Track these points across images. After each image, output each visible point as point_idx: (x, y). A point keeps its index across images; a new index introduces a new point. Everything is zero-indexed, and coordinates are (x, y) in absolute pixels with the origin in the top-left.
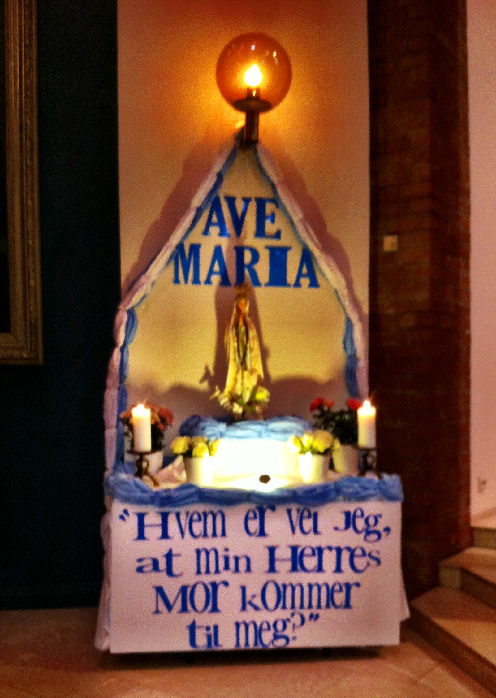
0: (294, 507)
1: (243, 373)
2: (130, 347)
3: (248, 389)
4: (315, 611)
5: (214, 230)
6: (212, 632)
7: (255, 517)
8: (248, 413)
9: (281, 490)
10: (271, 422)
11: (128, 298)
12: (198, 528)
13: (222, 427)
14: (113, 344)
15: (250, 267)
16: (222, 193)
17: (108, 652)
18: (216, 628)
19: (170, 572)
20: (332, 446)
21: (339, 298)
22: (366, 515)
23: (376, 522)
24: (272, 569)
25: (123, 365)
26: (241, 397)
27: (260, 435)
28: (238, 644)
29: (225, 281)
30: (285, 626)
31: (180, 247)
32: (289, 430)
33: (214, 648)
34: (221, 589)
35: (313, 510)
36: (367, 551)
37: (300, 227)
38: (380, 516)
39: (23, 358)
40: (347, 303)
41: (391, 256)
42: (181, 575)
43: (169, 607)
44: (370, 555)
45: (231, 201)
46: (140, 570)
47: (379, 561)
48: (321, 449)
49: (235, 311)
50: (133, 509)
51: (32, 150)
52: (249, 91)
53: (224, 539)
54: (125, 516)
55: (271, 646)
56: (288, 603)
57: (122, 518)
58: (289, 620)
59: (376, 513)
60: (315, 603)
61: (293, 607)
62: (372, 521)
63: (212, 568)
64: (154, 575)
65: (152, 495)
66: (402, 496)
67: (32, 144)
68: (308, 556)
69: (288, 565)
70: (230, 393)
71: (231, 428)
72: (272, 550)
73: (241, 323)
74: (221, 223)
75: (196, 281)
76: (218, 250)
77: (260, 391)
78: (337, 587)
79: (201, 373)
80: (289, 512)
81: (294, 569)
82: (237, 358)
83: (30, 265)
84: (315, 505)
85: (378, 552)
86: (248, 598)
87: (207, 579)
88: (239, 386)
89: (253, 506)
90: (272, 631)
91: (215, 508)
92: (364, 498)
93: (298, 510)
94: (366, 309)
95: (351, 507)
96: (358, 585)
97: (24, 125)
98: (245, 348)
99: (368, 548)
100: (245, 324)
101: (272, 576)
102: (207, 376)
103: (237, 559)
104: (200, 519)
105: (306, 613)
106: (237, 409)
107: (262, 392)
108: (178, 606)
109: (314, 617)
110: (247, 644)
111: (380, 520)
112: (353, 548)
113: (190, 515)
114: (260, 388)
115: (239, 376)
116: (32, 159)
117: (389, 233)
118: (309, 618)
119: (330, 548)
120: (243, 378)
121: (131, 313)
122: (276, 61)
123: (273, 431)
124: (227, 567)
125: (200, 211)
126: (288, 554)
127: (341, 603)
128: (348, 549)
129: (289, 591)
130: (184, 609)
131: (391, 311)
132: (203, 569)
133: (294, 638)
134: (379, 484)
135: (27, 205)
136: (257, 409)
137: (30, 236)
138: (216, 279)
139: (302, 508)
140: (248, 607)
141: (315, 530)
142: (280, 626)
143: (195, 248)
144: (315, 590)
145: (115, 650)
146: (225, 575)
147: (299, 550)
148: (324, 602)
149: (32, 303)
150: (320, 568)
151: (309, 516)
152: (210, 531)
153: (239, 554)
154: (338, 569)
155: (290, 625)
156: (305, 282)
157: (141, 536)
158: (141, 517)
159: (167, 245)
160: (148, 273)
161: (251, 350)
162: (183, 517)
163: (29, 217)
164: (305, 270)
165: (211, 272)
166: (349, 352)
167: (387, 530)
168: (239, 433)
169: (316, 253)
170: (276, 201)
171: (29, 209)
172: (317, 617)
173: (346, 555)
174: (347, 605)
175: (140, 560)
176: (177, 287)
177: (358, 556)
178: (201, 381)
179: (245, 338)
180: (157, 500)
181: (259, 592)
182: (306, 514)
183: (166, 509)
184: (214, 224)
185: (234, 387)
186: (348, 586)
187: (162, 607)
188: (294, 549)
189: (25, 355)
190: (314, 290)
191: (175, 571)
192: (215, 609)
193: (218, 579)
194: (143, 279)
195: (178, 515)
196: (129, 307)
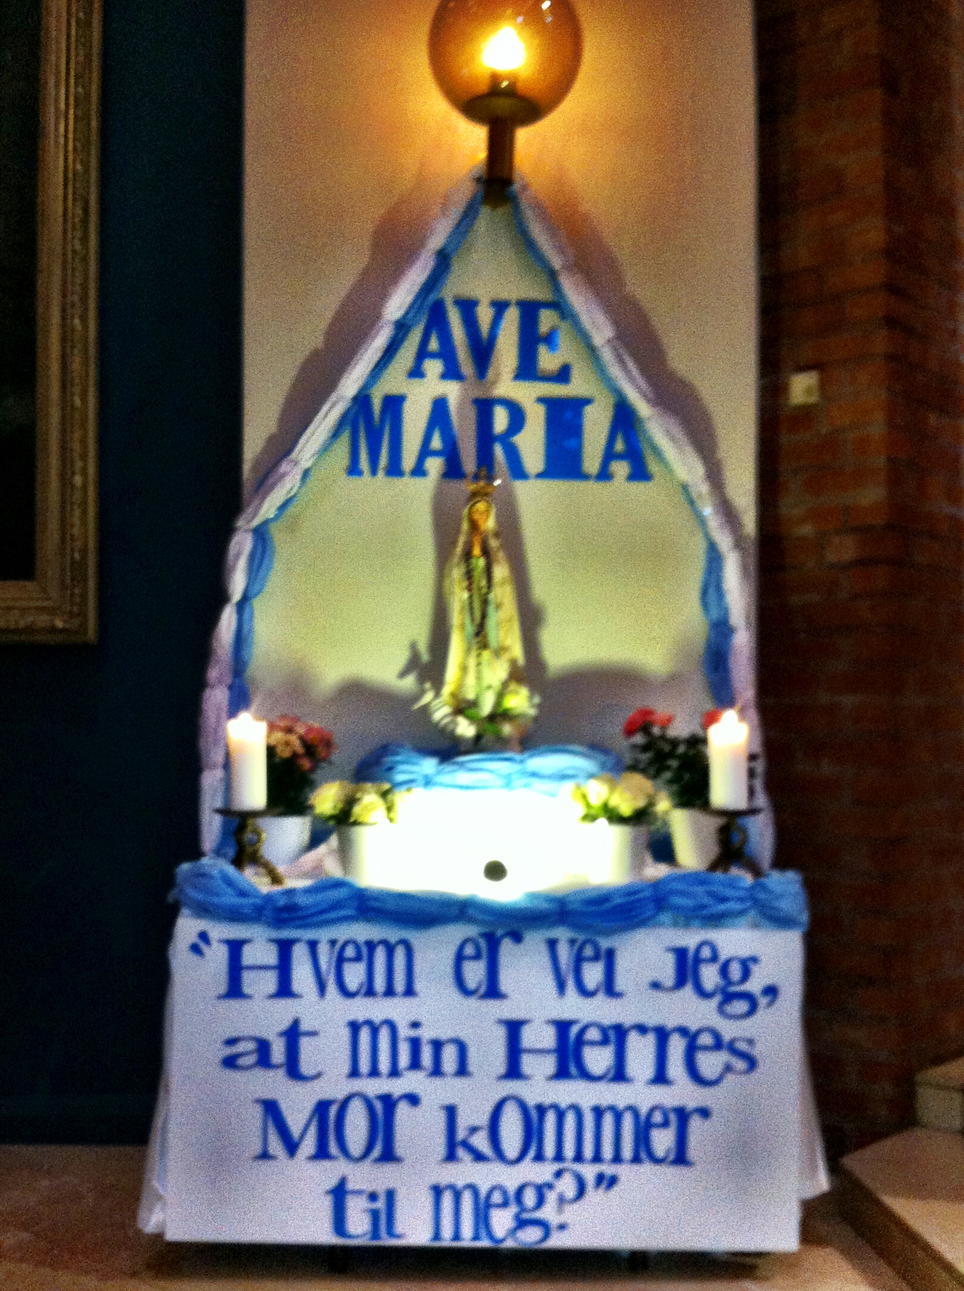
0: (562, 934)
1: (479, 655)
2: (258, 604)
3: (489, 687)
4: (608, 1169)
5: (433, 367)
6: (380, 1204)
7: (477, 957)
8: (487, 739)
9: (534, 896)
10: (532, 756)
11: (256, 502)
12: (354, 975)
13: (429, 765)
14: (222, 598)
15: (506, 438)
16: (449, 291)
17: (158, 1237)
18: (391, 1195)
19: (293, 1070)
20: (651, 804)
21: (691, 502)
22: (723, 956)
23: (746, 974)
24: (513, 1071)
25: (241, 639)
26: (474, 704)
27: (508, 782)
28: (437, 1236)
29: (453, 470)
30: (541, 1201)
31: (362, 400)
32: (570, 772)
33: (388, 1242)
34: (403, 1110)
35: (605, 944)
36: (727, 1037)
37: (607, 355)
38: (755, 960)
39: (53, 630)
40: (708, 510)
41: (805, 414)
42: (318, 1076)
43: (292, 1147)
44: (732, 1048)
45: (468, 307)
46: (230, 1062)
47: (752, 1063)
48: (626, 809)
49: (465, 526)
50: (220, 931)
51: (85, 221)
52: (495, 79)
53: (408, 1001)
54: (203, 946)
55: (509, 1244)
56: (549, 1149)
57: (195, 949)
58: (550, 1186)
59: (745, 953)
60: (608, 1151)
61: (559, 1157)
62: (735, 972)
63: (384, 1064)
64: (260, 1074)
65: (258, 901)
66: (804, 917)
67: (86, 210)
68: (593, 1043)
69: (549, 1064)
70: (454, 695)
71: (447, 768)
72: (514, 1028)
73: (477, 551)
74: (447, 354)
75: (394, 470)
76: (440, 406)
77: (511, 692)
78: (658, 1118)
79: (402, 658)
80: (552, 944)
81: (562, 1073)
82: (468, 621)
83: (77, 446)
84: (609, 933)
85: (751, 1042)
86: (461, 1134)
87: (373, 1087)
88: (471, 680)
89: (472, 931)
90: (513, 1209)
91: (393, 934)
92: (716, 920)
93: (572, 942)
94: (749, 522)
95: (690, 939)
96: (704, 1113)
97: (70, 176)
98: (485, 602)
99: (729, 1030)
100: (486, 552)
101: (513, 1087)
102: (413, 664)
103: (437, 1045)
104: (358, 958)
105: (589, 1172)
106: (466, 729)
107: (517, 693)
108: (308, 1146)
109: (607, 1182)
110: (457, 1236)
111: (755, 969)
112: (693, 1027)
113: (338, 947)
114: (513, 686)
115: (472, 662)
116: (85, 239)
117: (802, 368)
118: (595, 1184)
119: (642, 1029)
120: (479, 664)
121: (261, 535)
122: (549, 19)
123: (534, 774)
124: (415, 1064)
125: (402, 328)
126: (547, 1038)
127: (668, 1152)
128: (683, 1031)
129: (550, 1119)
130: (322, 1153)
131: (807, 530)
132: (364, 1066)
133: (562, 1227)
134: (753, 888)
135: (73, 330)
136: (507, 729)
137: (77, 390)
138: (434, 465)
139: (581, 937)
140: (461, 1152)
141: (609, 988)
142: (530, 1198)
143: (394, 404)
144: (608, 1120)
145: (175, 1233)
146: (411, 1082)
147: (574, 1030)
148: (627, 1151)
149: (77, 521)
150: (619, 1074)
151: (596, 958)
152: (380, 984)
153: (444, 1034)
154: (661, 1077)
155: (551, 1197)
156: (620, 469)
157: (235, 990)
158: (235, 947)
159: (333, 397)
160: (293, 455)
161: (498, 606)
162: (324, 951)
163: (76, 351)
164: (619, 446)
165: (425, 452)
166: (715, 614)
167: (771, 991)
168: (462, 777)
169: (643, 408)
170: (559, 305)
171: (77, 336)
172: (613, 1181)
173: (677, 1047)
174: (680, 1157)
175: (231, 1042)
176: (355, 481)
177: (706, 1048)
178: (403, 674)
179: (484, 583)
180: (268, 913)
181: (482, 1118)
182: (588, 951)
183: (287, 934)
184: (433, 355)
185: (461, 685)
186: (683, 1116)
187: (276, 1146)
188: (562, 1027)
189: (59, 624)
190: (638, 487)
191: (306, 1068)
192: (389, 1156)
193: (396, 1087)
194: (284, 467)
195: (313, 945)
196: (256, 522)
